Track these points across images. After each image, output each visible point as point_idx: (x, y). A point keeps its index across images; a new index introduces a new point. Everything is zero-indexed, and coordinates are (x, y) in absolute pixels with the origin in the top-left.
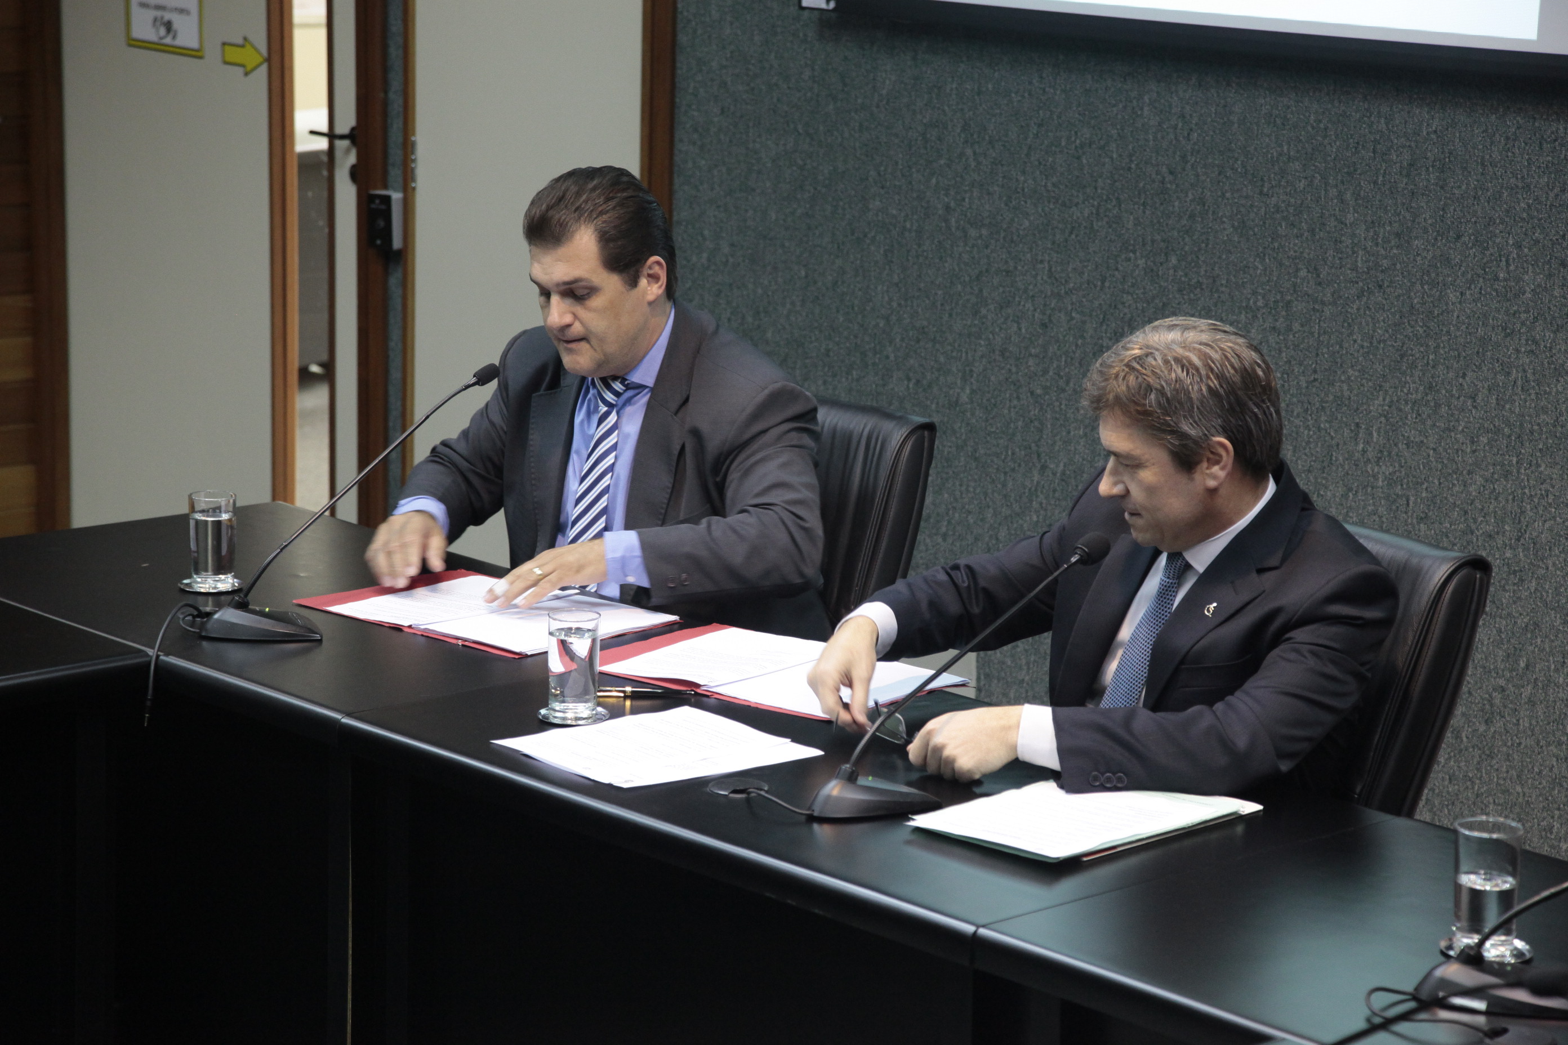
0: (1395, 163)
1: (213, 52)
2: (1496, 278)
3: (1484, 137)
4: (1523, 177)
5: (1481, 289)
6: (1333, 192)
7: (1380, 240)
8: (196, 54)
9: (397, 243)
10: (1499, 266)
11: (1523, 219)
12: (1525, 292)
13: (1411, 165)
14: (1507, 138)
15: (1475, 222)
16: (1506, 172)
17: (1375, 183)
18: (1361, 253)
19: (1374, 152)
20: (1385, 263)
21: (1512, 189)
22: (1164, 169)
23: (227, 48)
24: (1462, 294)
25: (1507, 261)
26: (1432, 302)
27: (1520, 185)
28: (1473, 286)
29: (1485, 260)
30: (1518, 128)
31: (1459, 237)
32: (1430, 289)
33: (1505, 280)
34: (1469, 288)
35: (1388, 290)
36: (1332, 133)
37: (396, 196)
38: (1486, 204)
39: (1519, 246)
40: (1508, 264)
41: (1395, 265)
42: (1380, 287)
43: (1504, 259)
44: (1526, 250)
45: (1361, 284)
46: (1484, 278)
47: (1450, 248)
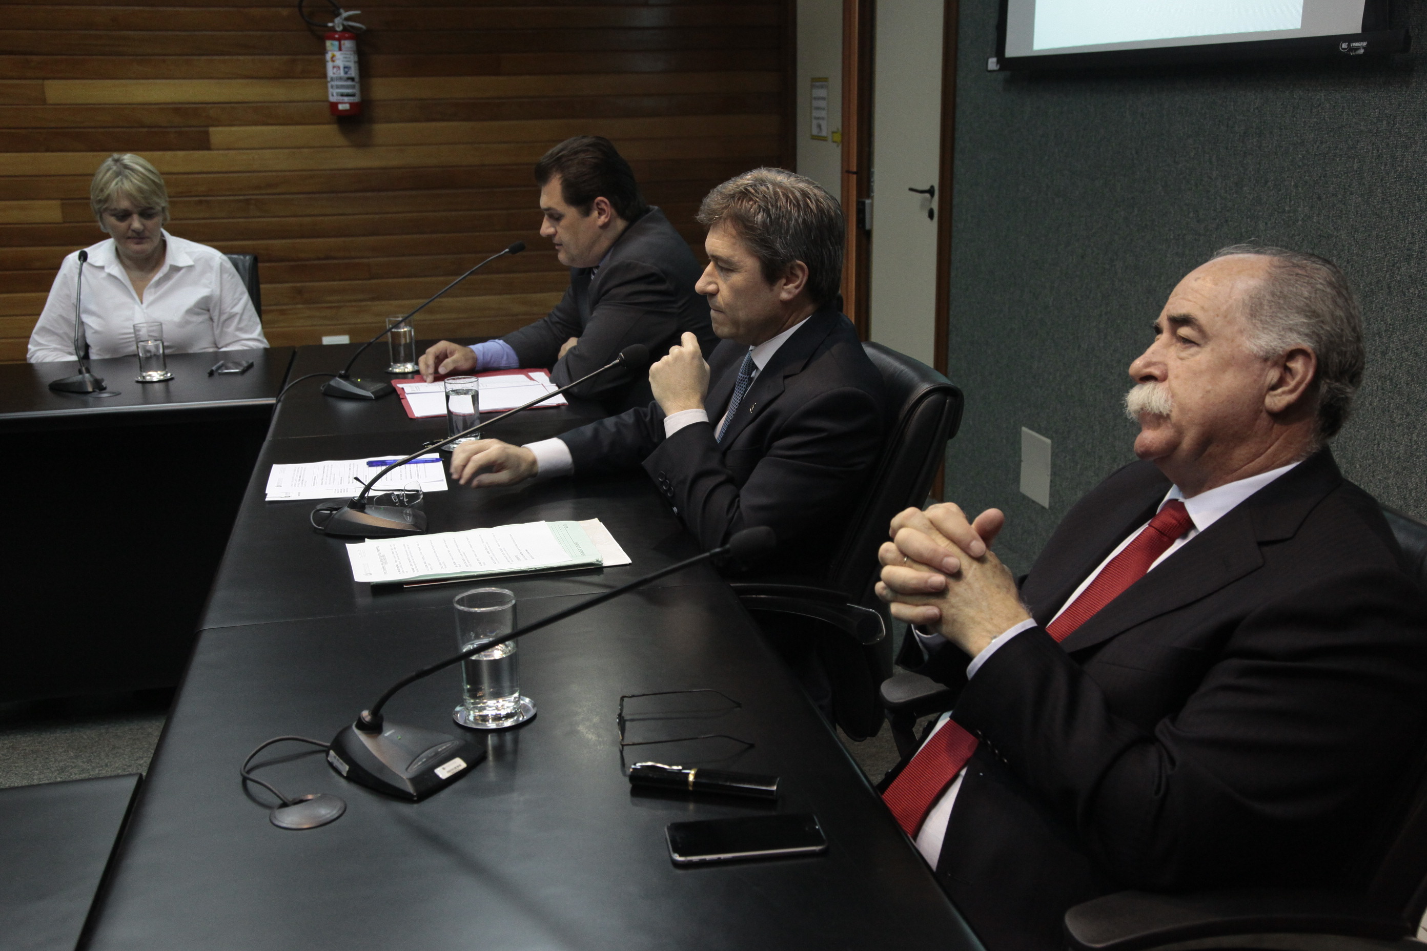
0: (1237, 133)
1: (830, 138)
2: (1284, 211)
3: (1282, 108)
4: (1301, 135)
5: (1276, 219)
6: (1207, 156)
7: (1228, 189)
8: (824, 139)
9: (868, 227)
10: (1285, 202)
11: (1299, 166)
12: (1298, 220)
13: (1245, 133)
14: (1294, 108)
15: (1275, 171)
16: (1292, 133)
17: (1227, 148)
18: (1218, 198)
19: (1227, 126)
20: (1230, 204)
21: (1295, 144)
22: (1134, 152)
23: (834, 134)
24: (1266, 224)
25: (1290, 198)
26: (1251, 230)
27: (1299, 141)
28: (1272, 218)
29: (1279, 199)
30: (1300, 99)
31: (1266, 182)
32: (1251, 221)
33: (1289, 212)
34: (1270, 220)
35: (1230, 223)
36: (1208, 116)
37: (868, 201)
38: (1281, 157)
39: (1296, 186)
40: (1290, 201)
41: (1234, 205)
42: (1227, 221)
43: (1288, 197)
44: (1300, 189)
45: (1218, 220)
46: (1278, 212)
47: (1262, 191)
